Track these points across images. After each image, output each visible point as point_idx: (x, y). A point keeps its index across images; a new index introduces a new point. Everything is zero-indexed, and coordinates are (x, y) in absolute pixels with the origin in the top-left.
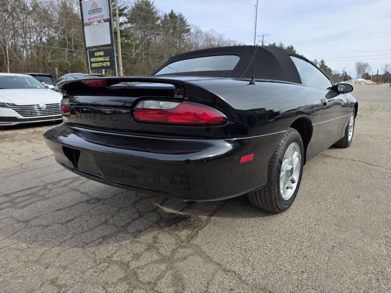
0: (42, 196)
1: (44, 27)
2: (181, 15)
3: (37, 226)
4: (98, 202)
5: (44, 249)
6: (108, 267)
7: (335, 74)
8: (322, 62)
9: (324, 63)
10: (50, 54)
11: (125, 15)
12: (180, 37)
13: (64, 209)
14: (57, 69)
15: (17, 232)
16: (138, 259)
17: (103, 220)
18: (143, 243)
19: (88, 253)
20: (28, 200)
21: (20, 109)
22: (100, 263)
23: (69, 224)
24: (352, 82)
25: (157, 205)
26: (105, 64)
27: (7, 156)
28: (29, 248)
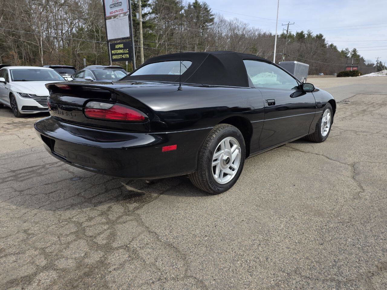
0: (39, 173)
1: (75, 19)
2: (205, 4)
3: (27, 195)
4: (79, 180)
5: (27, 210)
6: (67, 224)
7: (369, 64)
8: (355, 51)
9: (356, 52)
10: (79, 45)
11: (150, 5)
12: (203, 27)
13: (51, 184)
14: (85, 59)
15: (12, 198)
16: (90, 220)
17: (77, 193)
18: (99, 210)
19: (57, 215)
20: (28, 175)
21: (40, 99)
22: (62, 222)
23: (51, 195)
24: (383, 73)
25: (123, 184)
26: (125, 56)
27: (23, 140)
28: (17, 209)
